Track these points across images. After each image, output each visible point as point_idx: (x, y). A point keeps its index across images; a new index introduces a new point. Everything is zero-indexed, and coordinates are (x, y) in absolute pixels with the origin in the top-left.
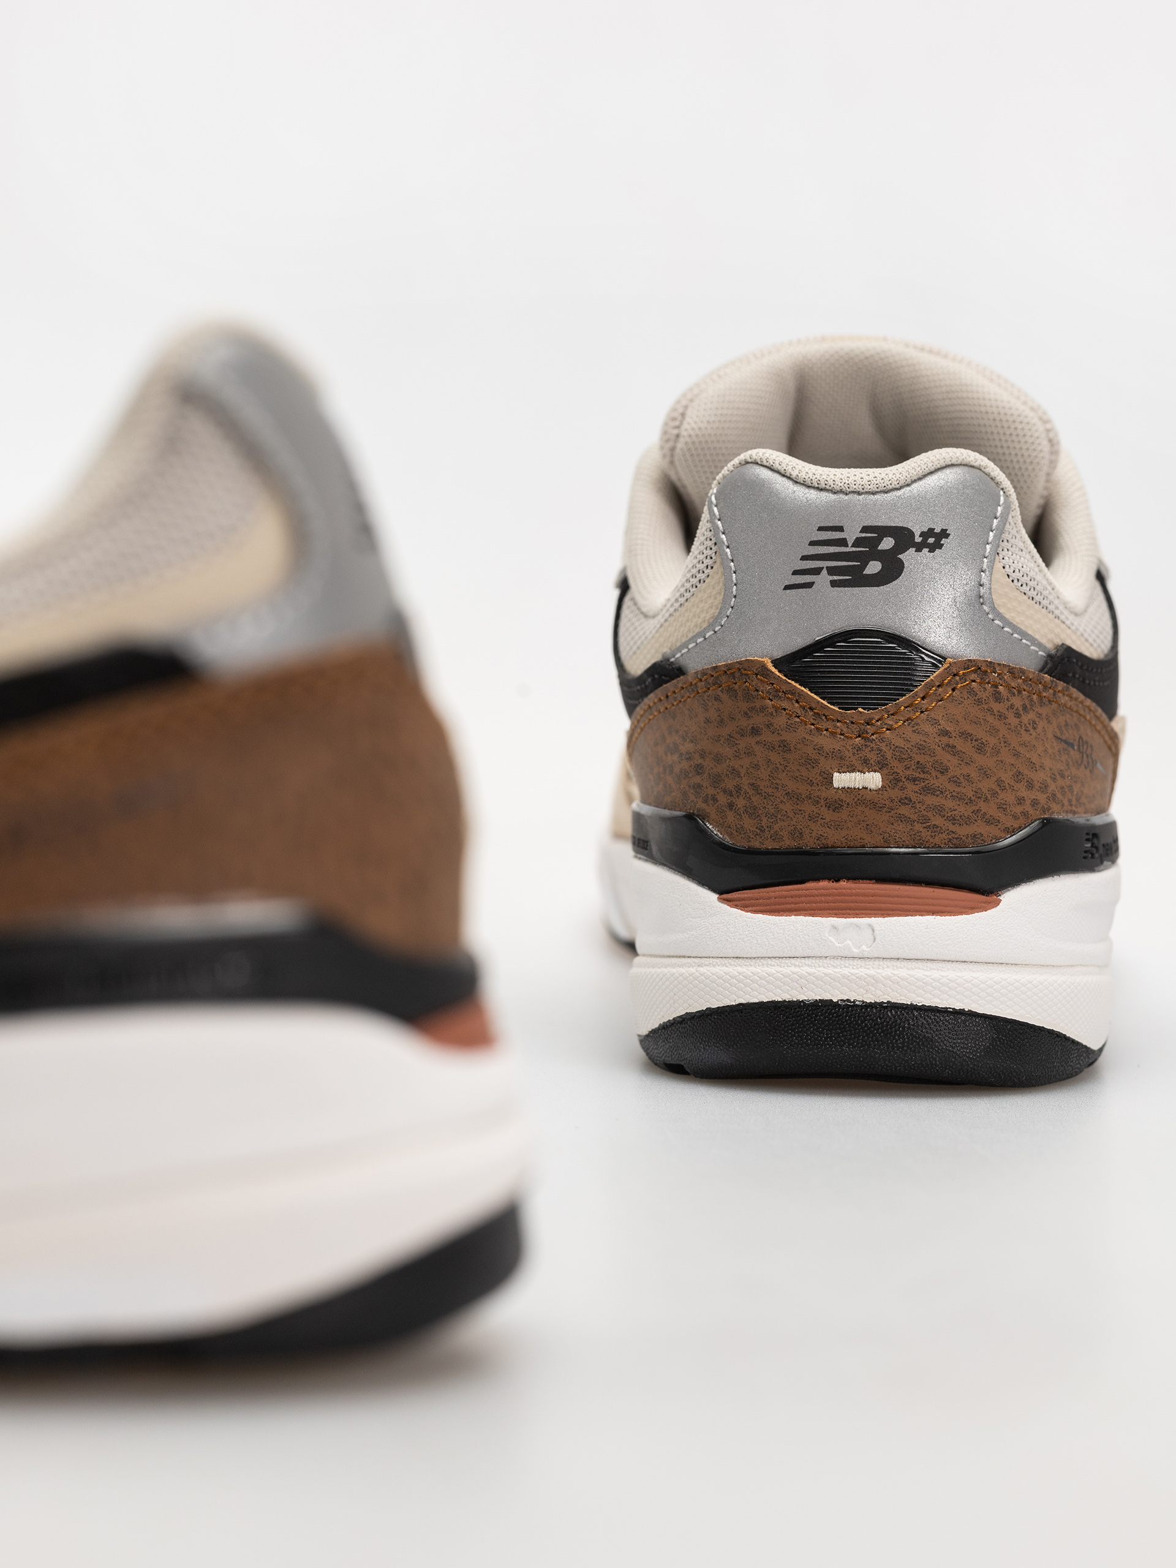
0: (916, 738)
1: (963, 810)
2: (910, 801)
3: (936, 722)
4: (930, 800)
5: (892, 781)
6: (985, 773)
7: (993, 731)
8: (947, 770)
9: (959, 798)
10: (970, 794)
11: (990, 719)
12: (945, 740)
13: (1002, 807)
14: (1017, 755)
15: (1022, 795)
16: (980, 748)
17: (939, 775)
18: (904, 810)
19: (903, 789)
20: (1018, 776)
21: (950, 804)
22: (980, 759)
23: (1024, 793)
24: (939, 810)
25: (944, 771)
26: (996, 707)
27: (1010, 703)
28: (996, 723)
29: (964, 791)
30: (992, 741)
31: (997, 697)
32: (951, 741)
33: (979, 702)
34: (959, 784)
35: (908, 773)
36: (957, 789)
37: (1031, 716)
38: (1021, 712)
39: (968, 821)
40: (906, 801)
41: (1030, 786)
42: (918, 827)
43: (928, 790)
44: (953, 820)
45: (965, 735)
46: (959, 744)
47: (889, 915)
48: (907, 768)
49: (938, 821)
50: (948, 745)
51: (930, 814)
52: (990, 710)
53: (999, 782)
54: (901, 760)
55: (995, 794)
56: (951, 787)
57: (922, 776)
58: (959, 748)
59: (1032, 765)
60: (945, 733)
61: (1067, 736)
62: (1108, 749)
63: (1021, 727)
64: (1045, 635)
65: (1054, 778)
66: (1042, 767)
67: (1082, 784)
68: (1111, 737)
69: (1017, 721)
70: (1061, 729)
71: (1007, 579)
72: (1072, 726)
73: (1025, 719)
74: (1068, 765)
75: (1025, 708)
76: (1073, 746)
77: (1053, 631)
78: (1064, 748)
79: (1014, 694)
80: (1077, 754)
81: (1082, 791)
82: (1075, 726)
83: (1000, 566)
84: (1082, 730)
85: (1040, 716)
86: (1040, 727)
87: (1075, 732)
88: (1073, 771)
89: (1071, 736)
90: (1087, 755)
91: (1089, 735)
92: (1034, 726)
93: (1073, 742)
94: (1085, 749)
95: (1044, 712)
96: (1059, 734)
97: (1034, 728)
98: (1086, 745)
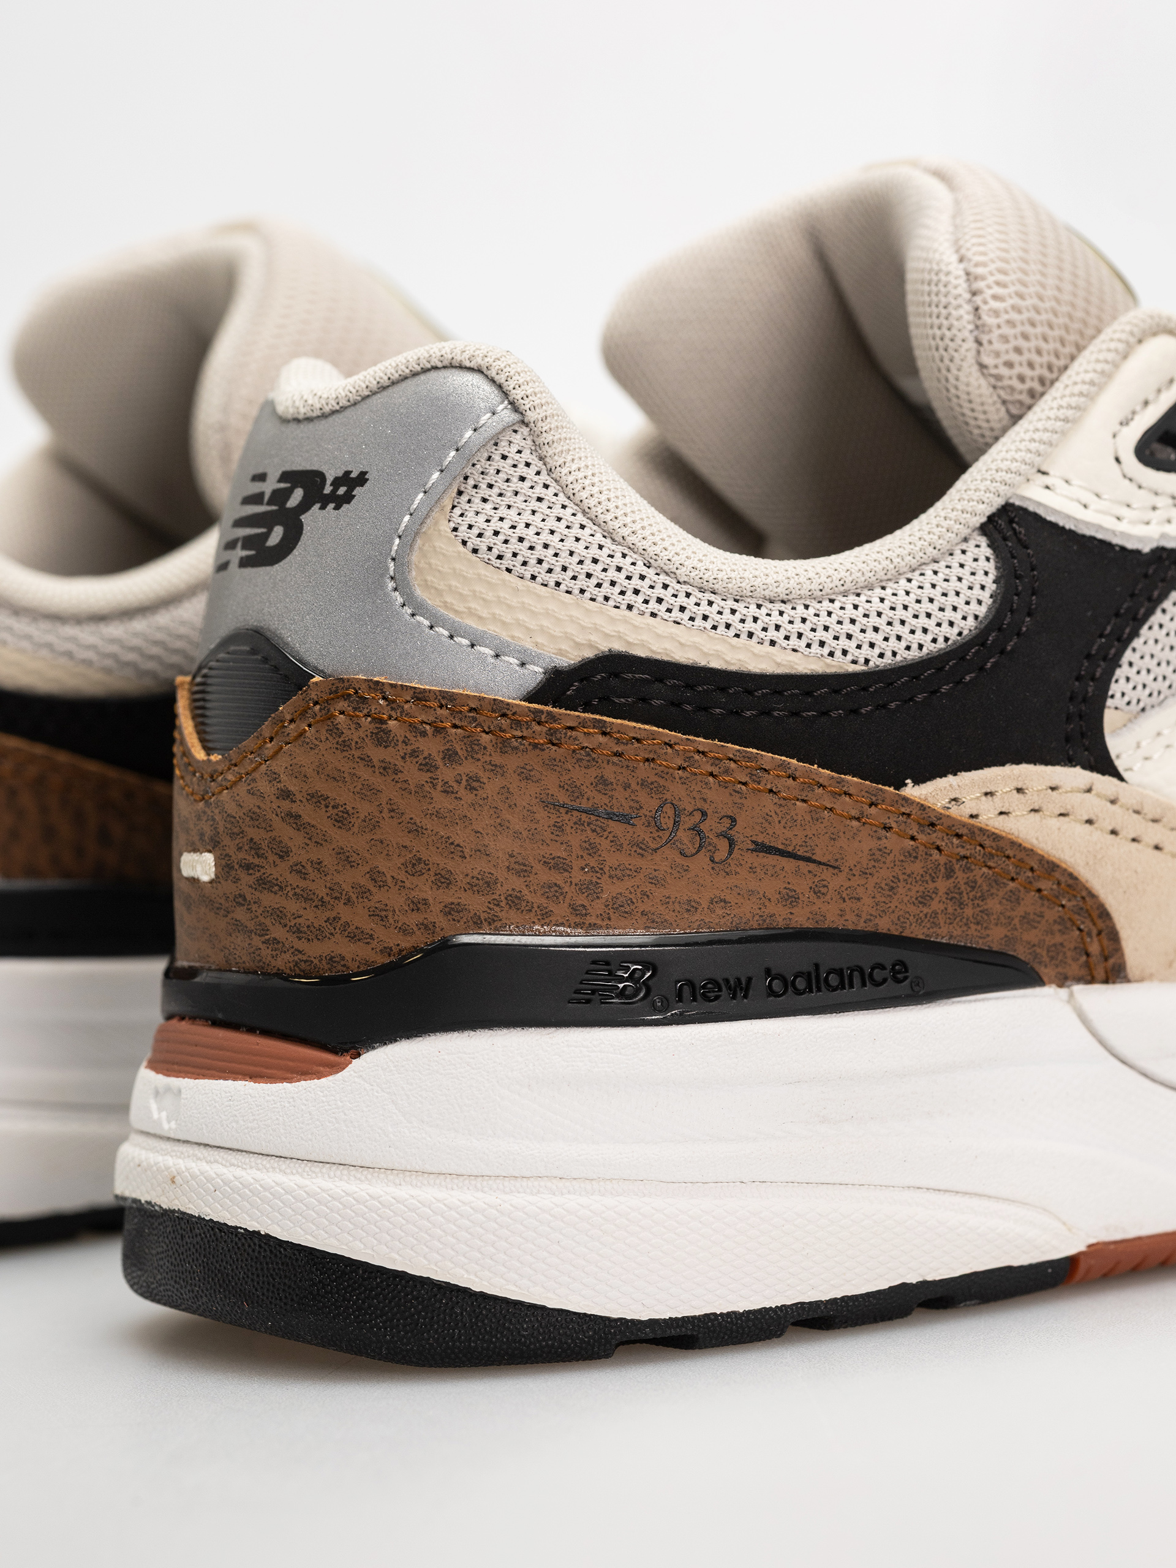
0: (250, 802)
1: (311, 916)
2: (245, 899)
3: (274, 777)
4: (269, 900)
5: (224, 867)
6: (346, 859)
7: (369, 792)
8: (287, 853)
9: (305, 897)
10: (322, 892)
11: (364, 773)
12: (286, 805)
13: (379, 915)
14: (416, 831)
15: (423, 895)
16: (342, 820)
17: (278, 861)
18: (240, 914)
19: (236, 880)
20: (416, 866)
21: (292, 906)
22: (339, 837)
23: (424, 889)
24: (279, 915)
25: (284, 854)
26: (377, 754)
27: (409, 748)
28: (377, 781)
29: (312, 886)
30: (365, 809)
31: (382, 738)
32: (295, 808)
33: (345, 746)
34: (304, 875)
35: (241, 855)
36: (303, 884)
37: (468, 768)
38: (440, 763)
39: (319, 935)
40: (240, 900)
41: (444, 880)
42: (257, 941)
43: (265, 884)
44: (297, 931)
45: (317, 799)
46: (307, 812)
47: (204, 1076)
48: (240, 849)
49: (278, 932)
50: (290, 814)
51: (268, 922)
52: (367, 761)
53: (375, 876)
54: (232, 835)
55: (364, 893)
56: (294, 880)
57: (256, 861)
58: (306, 818)
59: (454, 849)
60: (286, 795)
61: (600, 800)
62: (855, 823)
63: (434, 786)
64: (567, 637)
65: (523, 870)
66: (482, 852)
67: (655, 881)
68: (871, 805)
69: (426, 776)
70: (574, 790)
71: (461, 548)
72: (627, 786)
73: (447, 773)
74: (592, 849)
75: (450, 756)
76: (625, 819)
77: (596, 629)
78: (579, 822)
79: (424, 734)
80: (641, 832)
81: (644, 894)
82: (643, 784)
83: (446, 527)
84: (676, 791)
85: (496, 769)
86: (491, 787)
87: (642, 796)
88: (612, 859)
89: (621, 801)
90: (699, 833)
91: (718, 799)
92: (473, 784)
93: (627, 811)
94: (688, 822)
95: (512, 762)
96: (562, 798)
97: (472, 789)
98: (698, 816)
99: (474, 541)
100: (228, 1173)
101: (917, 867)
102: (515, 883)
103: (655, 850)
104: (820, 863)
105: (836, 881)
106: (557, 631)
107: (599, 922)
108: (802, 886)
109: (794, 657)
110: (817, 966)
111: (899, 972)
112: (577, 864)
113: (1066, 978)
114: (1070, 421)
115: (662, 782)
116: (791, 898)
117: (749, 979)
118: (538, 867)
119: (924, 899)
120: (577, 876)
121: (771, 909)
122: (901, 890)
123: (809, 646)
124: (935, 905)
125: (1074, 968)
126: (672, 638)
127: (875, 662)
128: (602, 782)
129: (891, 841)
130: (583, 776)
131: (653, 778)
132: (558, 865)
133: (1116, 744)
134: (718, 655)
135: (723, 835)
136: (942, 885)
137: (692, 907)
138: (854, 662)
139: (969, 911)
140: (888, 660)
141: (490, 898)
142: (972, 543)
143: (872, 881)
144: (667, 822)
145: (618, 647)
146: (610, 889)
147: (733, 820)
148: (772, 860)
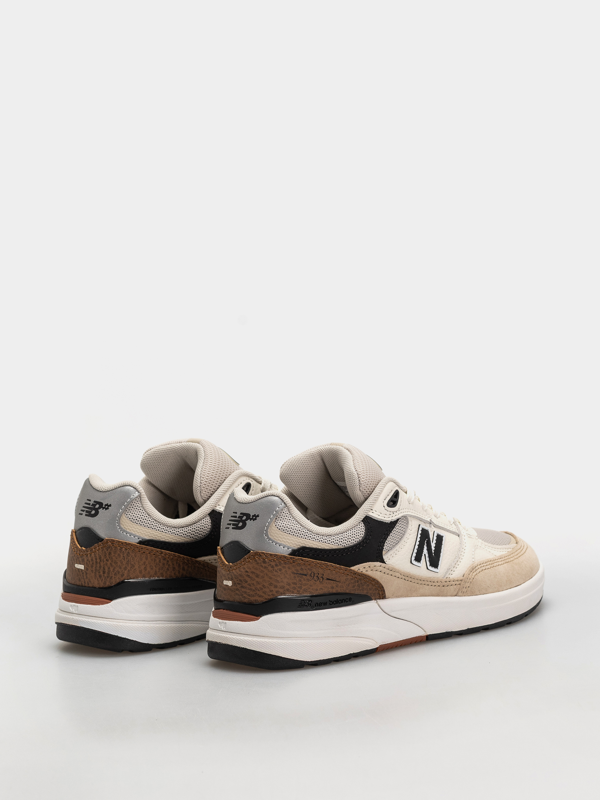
0: (240, 573)
1: (251, 593)
2: (238, 589)
3: (244, 569)
4: (243, 590)
5: (234, 584)
6: (258, 583)
7: (262, 572)
8: (247, 582)
9: (251, 589)
10: (254, 589)
11: (262, 568)
12: (247, 573)
13: (264, 593)
14: (271, 578)
15: (272, 589)
16: (257, 576)
17: (245, 583)
18: (237, 592)
19: (236, 586)
20: (271, 584)
21: (248, 591)
22: (257, 579)
23: (272, 588)
24: (245, 592)
25: (246, 582)
26: (263, 565)
27: (269, 564)
28: (264, 570)
29: (252, 588)
30: (262, 574)
31: (264, 562)
32: (248, 574)
33: (258, 563)
34: (250, 586)
35: (238, 582)
36: (250, 587)
37: (280, 567)
39: (253, 596)
40: (237, 590)
41: (276, 587)
42: (241, 597)
43: (242, 587)
44: (249, 595)
45: (253, 572)
46: (251, 575)
47: (231, 620)
48: (237, 581)
49: (245, 595)
50: (247, 575)
51: (243, 593)
52: (262, 566)
53: (263, 586)
54: (236, 578)
55: (262, 589)
56: (248, 586)
57: (241, 583)
58: (251, 576)
59: (277, 581)
60: (247, 572)
61: (301, 572)
62: (343, 574)
63: (274, 570)
64: (295, 544)
65: (289, 585)
66: (282, 582)
67: (311, 586)
68: (346, 571)
69: (272, 569)
70: (297, 570)
71: (277, 529)
72: (306, 570)
73: (276, 568)
74: (300, 581)
75: (276, 565)
76: (306, 575)
77: (300, 542)
78: (298, 576)
79: (272, 561)
80: (308, 577)
81: (309, 588)
82: (308, 569)
83: (274, 525)
84: (314, 570)
85: (284, 567)
86: (283, 570)
87: (308, 571)
88: (304, 582)
89: (305, 572)
90: (318, 577)
91: (321, 571)
92: (280, 570)
93: (306, 574)
94: (316, 575)
95: (287, 566)
96: (295, 572)
97: (280, 571)
98: (318, 574)
99: (279, 527)
100: (238, 637)
101: (353, 581)
102: (288, 587)
103: (311, 580)
104: (337, 581)
105: (340, 584)
106: (293, 543)
107: (302, 593)
108: (334, 585)
109: (332, 546)
110: (337, 599)
111: (350, 600)
112: (298, 583)
113: (376, 599)
114: (376, 500)
115: (312, 569)
116: (332, 588)
117: (327, 602)
118: (291, 584)
119: (354, 587)
120: (298, 585)
121: (329, 590)
122: (350, 585)
123: (335, 544)
124: (356, 588)
125: (377, 597)
126: (313, 543)
128: (302, 569)
129: (349, 577)
130: (298, 568)
131: (310, 568)
132: (295, 584)
133: (385, 557)
134: (320, 546)
135: (322, 577)
136: (357, 584)
137: (317, 590)
138: (342, 546)
139: (361, 588)
140: (348, 545)
141: (284, 589)
142: (361, 523)
143: (345, 584)
144: (313, 575)
145: (304, 545)
146: (303, 587)
147: (323, 575)
148: (330, 581)
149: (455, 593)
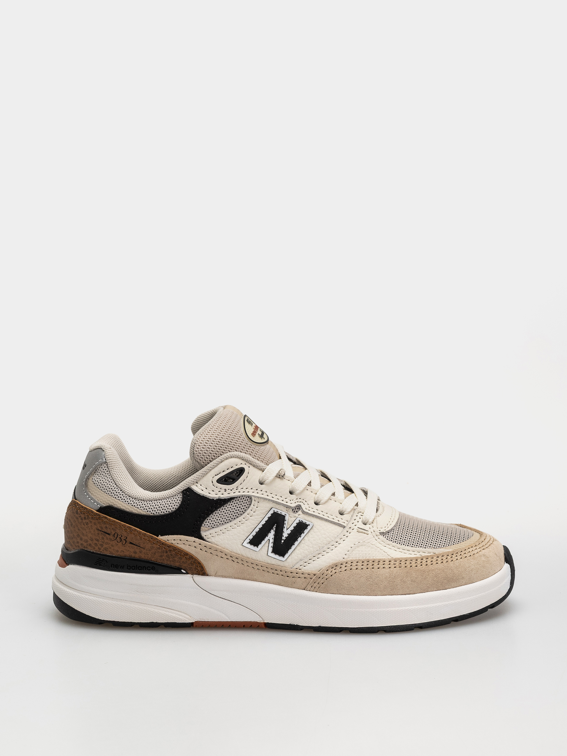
6: (71, 532)
10: (69, 536)
11: (75, 518)
13: (74, 542)
14: (79, 530)
16: (72, 525)
20: (78, 535)
22: (71, 528)
23: (79, 540)
27: (80, 516)
28: (76, 520)
30: (74, 524)
31: (77, 513)
33: (73, 513)
34: (68, 533)
37: (87, 521)
38: (83, 519)
39: (68, 543)
41: (81, 539)
45: (70, 520)
46: (69, 522)
52: (75, 516)
53: (74, 535)
55: (72, 538)
59: (83, 534)
61: (105, 530)
62: (148, 541)
63: (82, 523)
64: (105, 501)
65: (92, 540)
66: (87, 536)
67: (112, 546)
68: (151, 539)
69: (81, 521)
70: (102, 528)
71: (92, 482)
72: (110, 529)
73: (84, 521)
74: (103, 538)
75: (85, 518)
76: (109, 534)
77: (109, 501)
78: (102, 534)
79: (82, 514)
80: (111, 537)
81: (110, 548)
82: (113, 529)
83: (91, 478)
84: (118, 531)
85: (91, 522)
86: (90, 525)
87: (112, 531)
88: (106, 541)
89: (109, 532)
90: (121, 539)
91: (125, 534)
92: (87, 524)
93: (109, 533)
94: (119, 537)
95: (93, 521)
96: (100, 529)
97: (87, 525)
98: (121, 536)
99: (94, 482)
101: (160, 551)
102: (91, 542)
103: (113, 540)
104: (141, 547)
105: (144, 551)
106: (104, 500)
107: (102, 551)
108: (138, 551)
109: (141, 511)
110: (137, 565)
111: (153, 568)
112: (100, 541)
113: (193, 573)
114: (206, 473)
115: (116, 529)
116: (135, 553)
117: (124, 566)
118: (94, 540)
119: (161, 556)
120: (100, 543)
121: (131, 554)
122: (157, 554)
123: (144, 509)
124: (164, 557)
125: (195, 572)
126: (121, 504)
127: (166, 513)
128: (106, 527)
129: (154, 545)
130: (104, 526)
131: (114, 528)
132: (97, 540)
133: (203, 534)
134: (128, 509)
135: (125, 540)
136: (165, 554)
137: (117, 551)
138: (151, 513)
139: (171, 559)
140: (157, 514)
141: (87, 544)
142: (180, 494)
143: (151, 552)
144: (116, 536)
145: (111, 504)
146: (105, 546)
147: (127, 538)
148: (133, 545)
149: (303, 587)
